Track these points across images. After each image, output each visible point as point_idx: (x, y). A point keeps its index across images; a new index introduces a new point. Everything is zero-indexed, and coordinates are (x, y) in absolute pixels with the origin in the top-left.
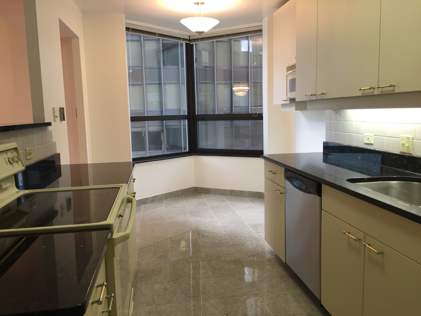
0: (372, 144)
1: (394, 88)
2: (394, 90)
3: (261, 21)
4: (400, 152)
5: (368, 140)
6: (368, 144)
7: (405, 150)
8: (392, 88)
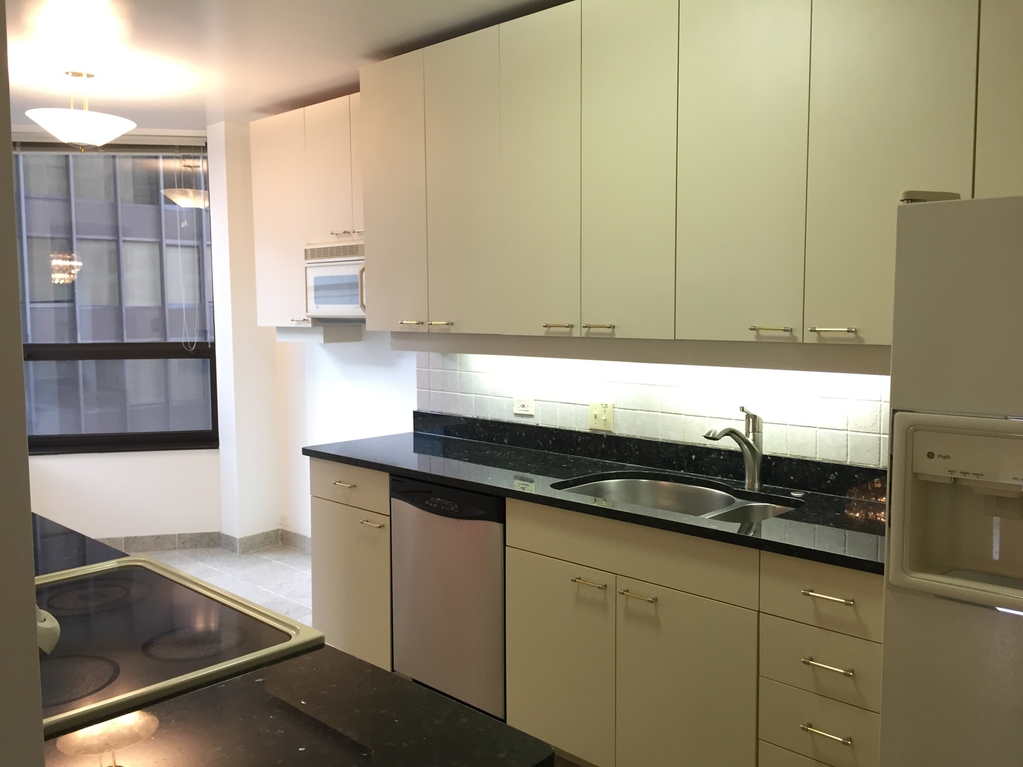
0: (531, 416)
1: (613, 331)
2: (613, 333)
3: (205, 129)
4: (590, 429)
5: (523, 409)
6: (522, 415)
7: (599, 426)
8: (610, 330)
